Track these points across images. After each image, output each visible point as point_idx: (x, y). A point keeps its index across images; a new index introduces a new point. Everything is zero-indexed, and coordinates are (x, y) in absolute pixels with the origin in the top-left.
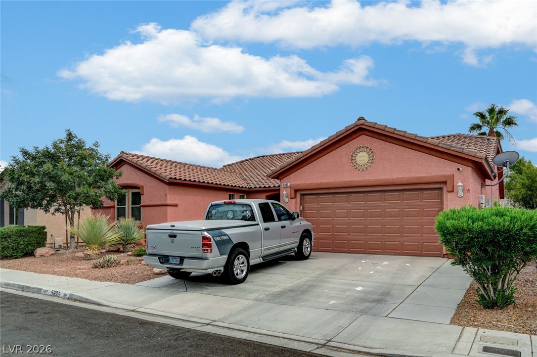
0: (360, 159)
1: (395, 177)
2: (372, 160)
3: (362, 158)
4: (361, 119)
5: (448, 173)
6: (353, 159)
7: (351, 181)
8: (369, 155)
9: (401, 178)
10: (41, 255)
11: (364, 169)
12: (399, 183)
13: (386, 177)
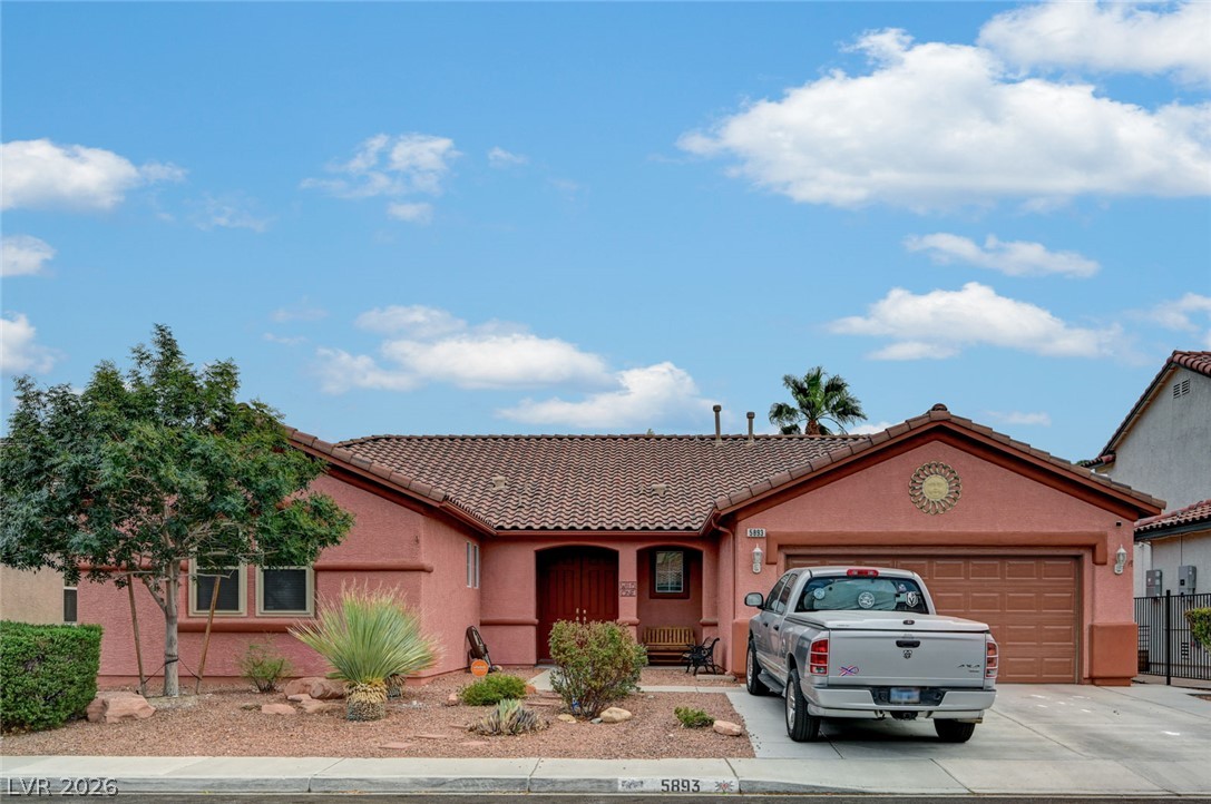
0: (932, 489)
1: (1000, 530)
2: (955, 494)
3: (936, 487)
4: (939, 407)
5: (1097, 530)
6: (914, 487)
7: (911, 533)
8: (950, 483)
9: (1014, 533)
10: (125, 716)
11: (939, 509)
12: (1011, 542)
13: (984, 530)
